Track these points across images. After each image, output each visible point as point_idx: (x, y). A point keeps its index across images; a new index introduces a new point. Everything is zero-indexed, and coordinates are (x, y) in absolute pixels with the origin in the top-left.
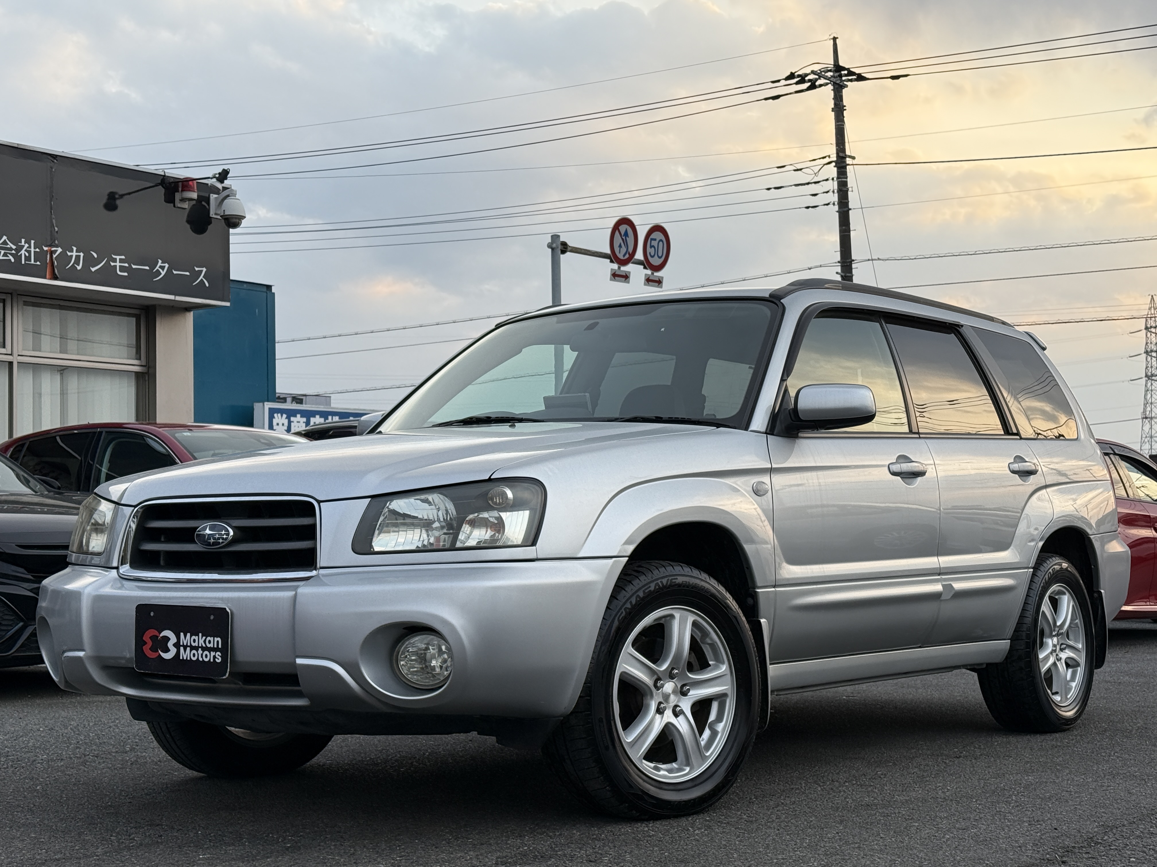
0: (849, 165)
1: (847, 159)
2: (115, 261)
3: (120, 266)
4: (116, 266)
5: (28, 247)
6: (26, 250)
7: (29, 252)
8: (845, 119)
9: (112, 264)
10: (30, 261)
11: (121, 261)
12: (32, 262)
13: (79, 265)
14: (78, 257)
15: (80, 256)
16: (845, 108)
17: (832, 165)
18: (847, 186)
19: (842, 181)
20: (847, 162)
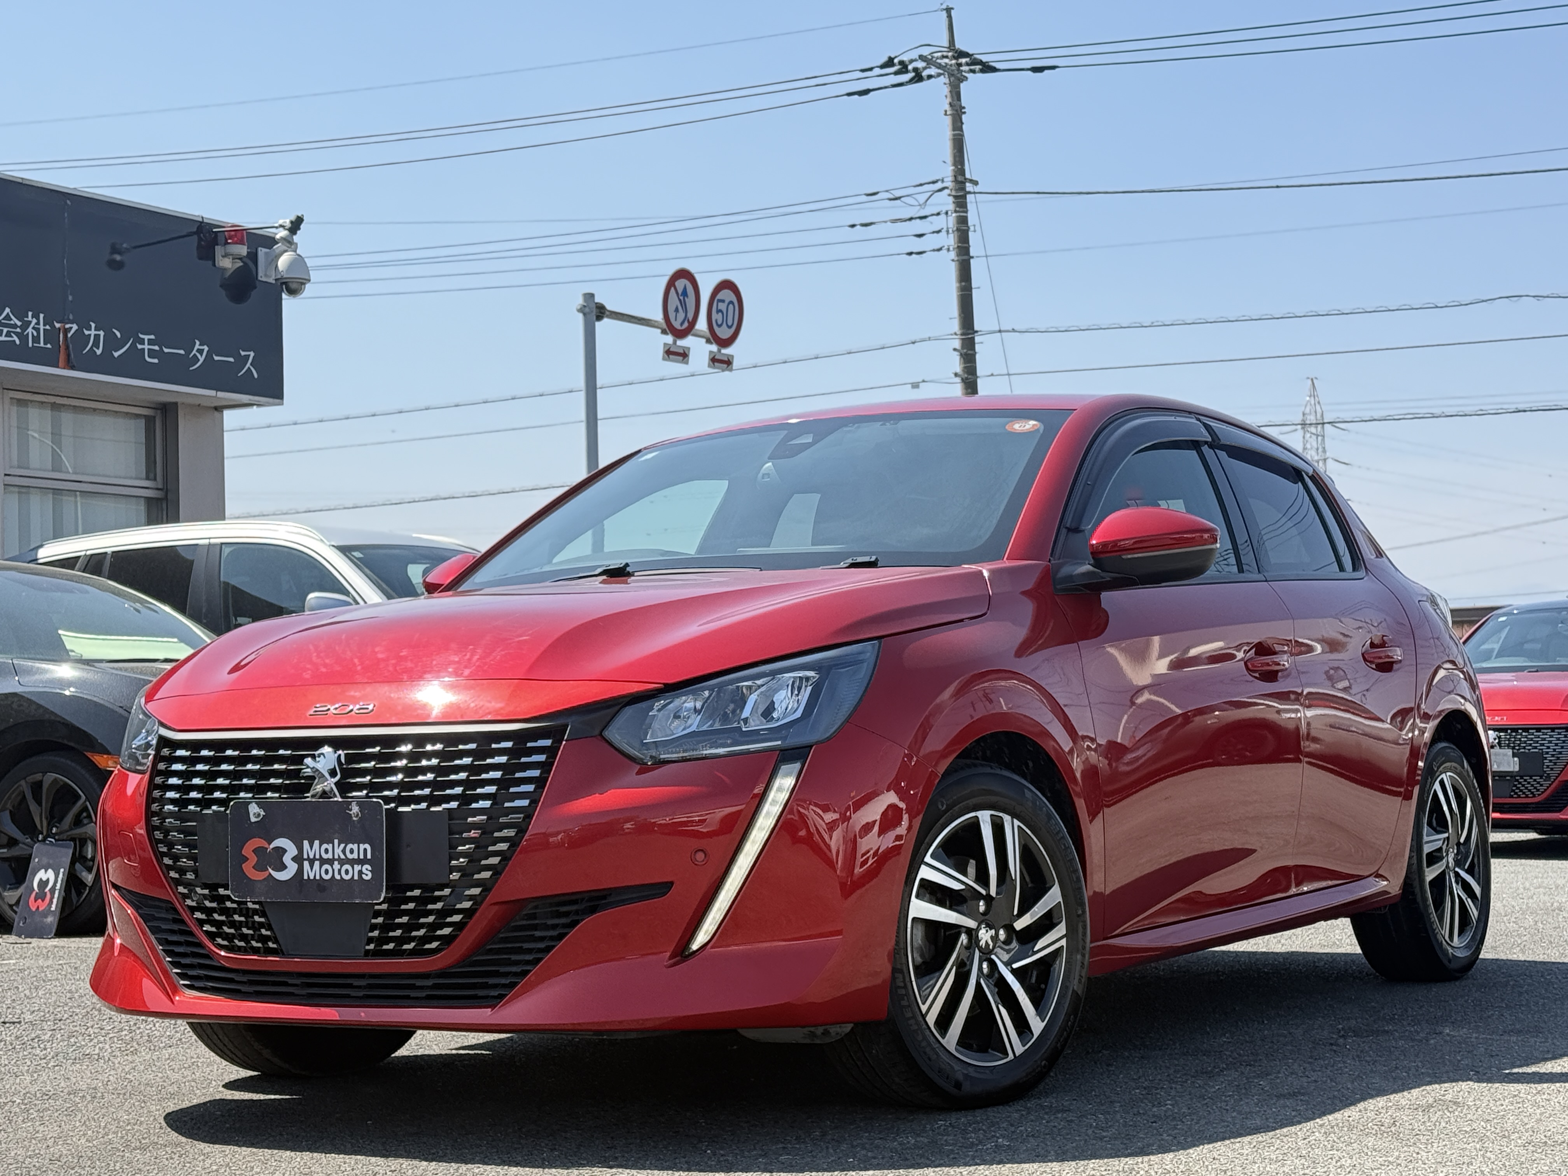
0: (969, 193)
1: (968, 185)
2: (143, 342)
3: (149, 350)
4: (144, 349)
5: (36, 324)
6: (33, 328)
7: (38, 330)
8: (964, 127)
9: (139, 347)
10: (39, 343)
11: (150, 342)
12: (42, 345)
13: (98, 348)
14: (97, 338)
15: (100, 335)
16: (963, 110)
17: (947, 192)
18: (967, 223)
19: (960, 216)
20: (968, 189)
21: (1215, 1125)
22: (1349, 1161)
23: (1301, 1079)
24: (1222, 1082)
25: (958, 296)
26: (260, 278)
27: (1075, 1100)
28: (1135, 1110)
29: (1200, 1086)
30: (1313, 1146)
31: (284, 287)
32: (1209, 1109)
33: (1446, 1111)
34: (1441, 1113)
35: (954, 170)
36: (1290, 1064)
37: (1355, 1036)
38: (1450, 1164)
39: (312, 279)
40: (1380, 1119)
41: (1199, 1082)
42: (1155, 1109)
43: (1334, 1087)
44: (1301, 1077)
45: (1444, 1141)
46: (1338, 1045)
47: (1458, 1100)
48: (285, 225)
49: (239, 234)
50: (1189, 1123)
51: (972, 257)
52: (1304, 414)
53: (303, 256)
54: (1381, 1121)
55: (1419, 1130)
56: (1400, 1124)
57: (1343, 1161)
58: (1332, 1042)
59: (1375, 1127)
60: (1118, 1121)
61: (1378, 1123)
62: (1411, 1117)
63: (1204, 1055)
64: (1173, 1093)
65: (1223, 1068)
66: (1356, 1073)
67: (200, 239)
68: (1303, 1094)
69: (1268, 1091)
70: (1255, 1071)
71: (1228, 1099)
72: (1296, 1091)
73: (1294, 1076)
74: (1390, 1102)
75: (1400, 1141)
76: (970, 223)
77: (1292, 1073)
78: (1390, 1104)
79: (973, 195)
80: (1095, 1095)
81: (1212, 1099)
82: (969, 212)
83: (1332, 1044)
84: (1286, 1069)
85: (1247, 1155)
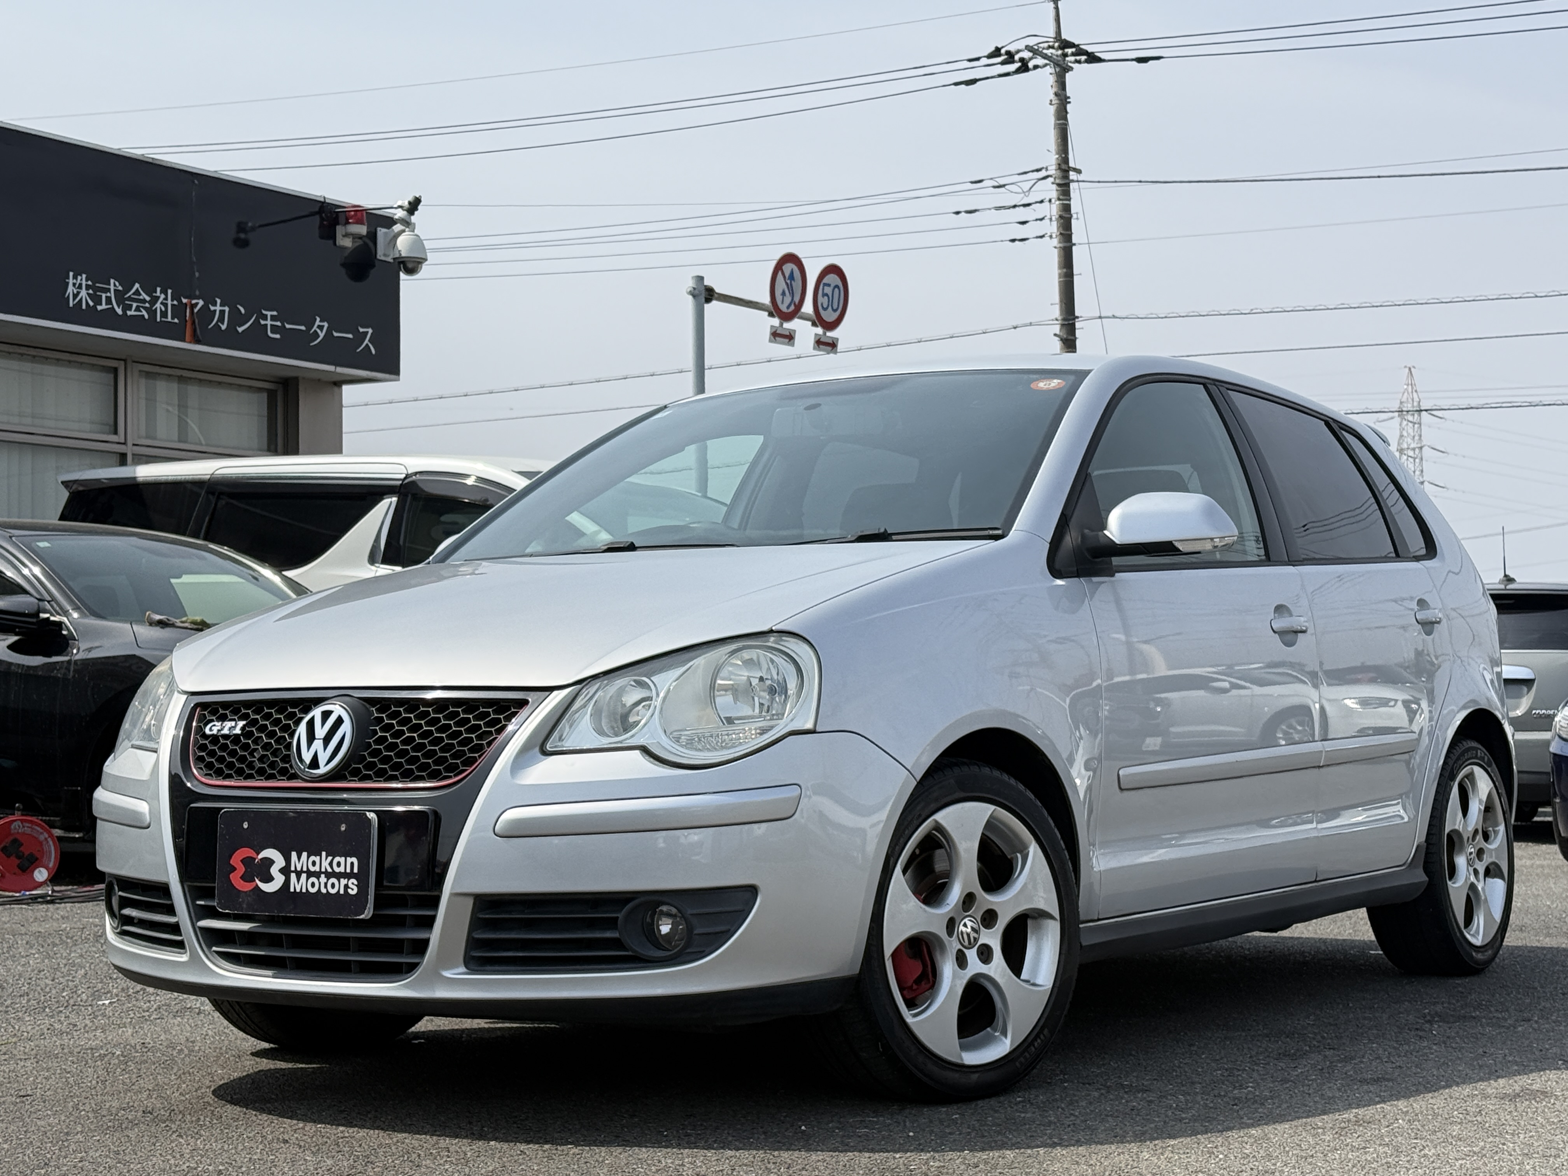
0: (1073, 181)
1: (1071, 173)
2: (265, 317)
3: (271, 325)
4: (266, 325)
5: (164, 299)
6: (162, 303)
7: (166, 305)
8: (1069, 115)
9: (263, 322)
10: (167, 317)
11: (273, 318)
12: (169, 319)
13: (223, 324)
14: (222, 312)
15: (224, 311)
16: (1068, 100)
17: (1051, 180)
18: (1070, 211)
19: (1063, 204)
20: (1071, 178)
21: (1296, 1109)
22: (1433, 1151)
23: (1386, 1064)
24: (1305, 1066)
25: (1060, 282)
26: (378, 257)
27: (1155, 1079)
28: (1216, 1092)
29: (1282, 1069)
30: (1397, 1134)
31: (402, 266)
32: (1291, 1093)
33: (1533, 1102)
34: (1528, 1103)
35: (1057, 158)
36: (1374, 1049)
37: (1441, 1022)
38: (1537, 1156)
39: (428, 258)
40: (1465, 1108)
41: (1280, 1064)
42: (1236, 1092)
43: (1419, 1073)
44: (1386, 1062)
45: (1531, 1132)
46: (1424, 1030)
47: (1546, 1090)
48: (403, 205)
49: (361, 214)
50: (1270, 1106)
51: (1075, 244)
52: (1401, 403)
53: (422, 238)
54: (1466, 1110)
55: (1506, 1120)
56: (1486, 1113)
57: (1426, 1151)
58: (1418, 1027)
59: (1461, 1116)
60: (1199, 1103)
61: (1464, 1112)
62: (1497, 1106)
63: (1288, 1037)
64: (1255, 1075)
65: (1306, 1051)
66: (1442, 1060)
67: (322, 219)
68: (1388, 1080)
69: (1351, 1076)
70: (1339, 1056)
71: (1310, 1083)
72: (1380, 1076)
73: (1378, 1061)
74: (1476, 1090)
75: (1485, 1130)
76: (1073, 210)
77: (1376, 1058)
78: (1476, 1092)
79: (1076, 184)
80: (1176, 1076)
81: (1294, 1082)
82: (1072, 200)
83: (1417, 1029)
84: (1371, 1054)
85: (1329, 1141)
